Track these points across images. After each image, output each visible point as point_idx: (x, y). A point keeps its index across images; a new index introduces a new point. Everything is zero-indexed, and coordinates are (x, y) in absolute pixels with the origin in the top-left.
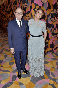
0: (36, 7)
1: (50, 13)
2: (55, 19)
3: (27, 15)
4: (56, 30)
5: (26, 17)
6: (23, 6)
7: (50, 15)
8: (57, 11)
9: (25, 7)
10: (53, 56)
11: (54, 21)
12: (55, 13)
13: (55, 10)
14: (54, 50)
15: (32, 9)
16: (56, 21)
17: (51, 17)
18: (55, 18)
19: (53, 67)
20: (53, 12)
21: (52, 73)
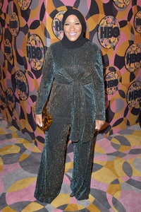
0: (58, 9)
1: (98, 25)
2: (110, 42)
3: (31, 31)
4: (115, 70)
5: (29, 36)
6: (21, 5)
7: (96, 30)
8: (115, 19)
9: (25, 8)
10: (113, 145)
11: (108, 47)
12: (109, 26)
13: (110, 19)
14: (113, 128)
15: (47, 15)
16: (114, 48)
17: (102, 37)
18: (112, 39)
19: (116, 182)
20: (104, 24)
21: (115, 202)
